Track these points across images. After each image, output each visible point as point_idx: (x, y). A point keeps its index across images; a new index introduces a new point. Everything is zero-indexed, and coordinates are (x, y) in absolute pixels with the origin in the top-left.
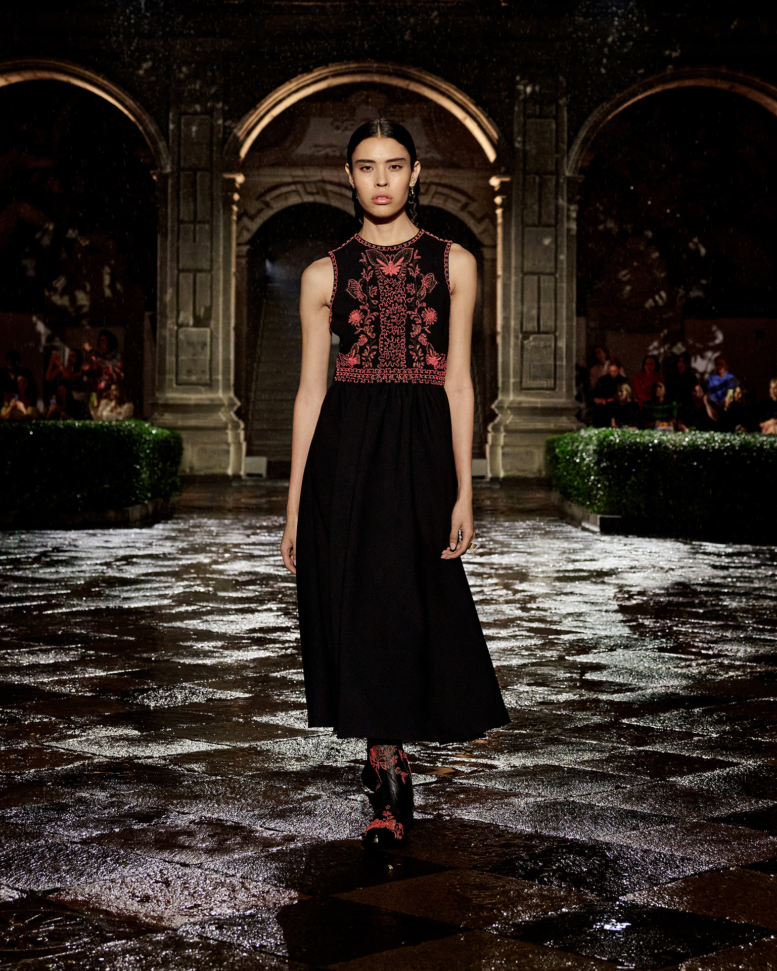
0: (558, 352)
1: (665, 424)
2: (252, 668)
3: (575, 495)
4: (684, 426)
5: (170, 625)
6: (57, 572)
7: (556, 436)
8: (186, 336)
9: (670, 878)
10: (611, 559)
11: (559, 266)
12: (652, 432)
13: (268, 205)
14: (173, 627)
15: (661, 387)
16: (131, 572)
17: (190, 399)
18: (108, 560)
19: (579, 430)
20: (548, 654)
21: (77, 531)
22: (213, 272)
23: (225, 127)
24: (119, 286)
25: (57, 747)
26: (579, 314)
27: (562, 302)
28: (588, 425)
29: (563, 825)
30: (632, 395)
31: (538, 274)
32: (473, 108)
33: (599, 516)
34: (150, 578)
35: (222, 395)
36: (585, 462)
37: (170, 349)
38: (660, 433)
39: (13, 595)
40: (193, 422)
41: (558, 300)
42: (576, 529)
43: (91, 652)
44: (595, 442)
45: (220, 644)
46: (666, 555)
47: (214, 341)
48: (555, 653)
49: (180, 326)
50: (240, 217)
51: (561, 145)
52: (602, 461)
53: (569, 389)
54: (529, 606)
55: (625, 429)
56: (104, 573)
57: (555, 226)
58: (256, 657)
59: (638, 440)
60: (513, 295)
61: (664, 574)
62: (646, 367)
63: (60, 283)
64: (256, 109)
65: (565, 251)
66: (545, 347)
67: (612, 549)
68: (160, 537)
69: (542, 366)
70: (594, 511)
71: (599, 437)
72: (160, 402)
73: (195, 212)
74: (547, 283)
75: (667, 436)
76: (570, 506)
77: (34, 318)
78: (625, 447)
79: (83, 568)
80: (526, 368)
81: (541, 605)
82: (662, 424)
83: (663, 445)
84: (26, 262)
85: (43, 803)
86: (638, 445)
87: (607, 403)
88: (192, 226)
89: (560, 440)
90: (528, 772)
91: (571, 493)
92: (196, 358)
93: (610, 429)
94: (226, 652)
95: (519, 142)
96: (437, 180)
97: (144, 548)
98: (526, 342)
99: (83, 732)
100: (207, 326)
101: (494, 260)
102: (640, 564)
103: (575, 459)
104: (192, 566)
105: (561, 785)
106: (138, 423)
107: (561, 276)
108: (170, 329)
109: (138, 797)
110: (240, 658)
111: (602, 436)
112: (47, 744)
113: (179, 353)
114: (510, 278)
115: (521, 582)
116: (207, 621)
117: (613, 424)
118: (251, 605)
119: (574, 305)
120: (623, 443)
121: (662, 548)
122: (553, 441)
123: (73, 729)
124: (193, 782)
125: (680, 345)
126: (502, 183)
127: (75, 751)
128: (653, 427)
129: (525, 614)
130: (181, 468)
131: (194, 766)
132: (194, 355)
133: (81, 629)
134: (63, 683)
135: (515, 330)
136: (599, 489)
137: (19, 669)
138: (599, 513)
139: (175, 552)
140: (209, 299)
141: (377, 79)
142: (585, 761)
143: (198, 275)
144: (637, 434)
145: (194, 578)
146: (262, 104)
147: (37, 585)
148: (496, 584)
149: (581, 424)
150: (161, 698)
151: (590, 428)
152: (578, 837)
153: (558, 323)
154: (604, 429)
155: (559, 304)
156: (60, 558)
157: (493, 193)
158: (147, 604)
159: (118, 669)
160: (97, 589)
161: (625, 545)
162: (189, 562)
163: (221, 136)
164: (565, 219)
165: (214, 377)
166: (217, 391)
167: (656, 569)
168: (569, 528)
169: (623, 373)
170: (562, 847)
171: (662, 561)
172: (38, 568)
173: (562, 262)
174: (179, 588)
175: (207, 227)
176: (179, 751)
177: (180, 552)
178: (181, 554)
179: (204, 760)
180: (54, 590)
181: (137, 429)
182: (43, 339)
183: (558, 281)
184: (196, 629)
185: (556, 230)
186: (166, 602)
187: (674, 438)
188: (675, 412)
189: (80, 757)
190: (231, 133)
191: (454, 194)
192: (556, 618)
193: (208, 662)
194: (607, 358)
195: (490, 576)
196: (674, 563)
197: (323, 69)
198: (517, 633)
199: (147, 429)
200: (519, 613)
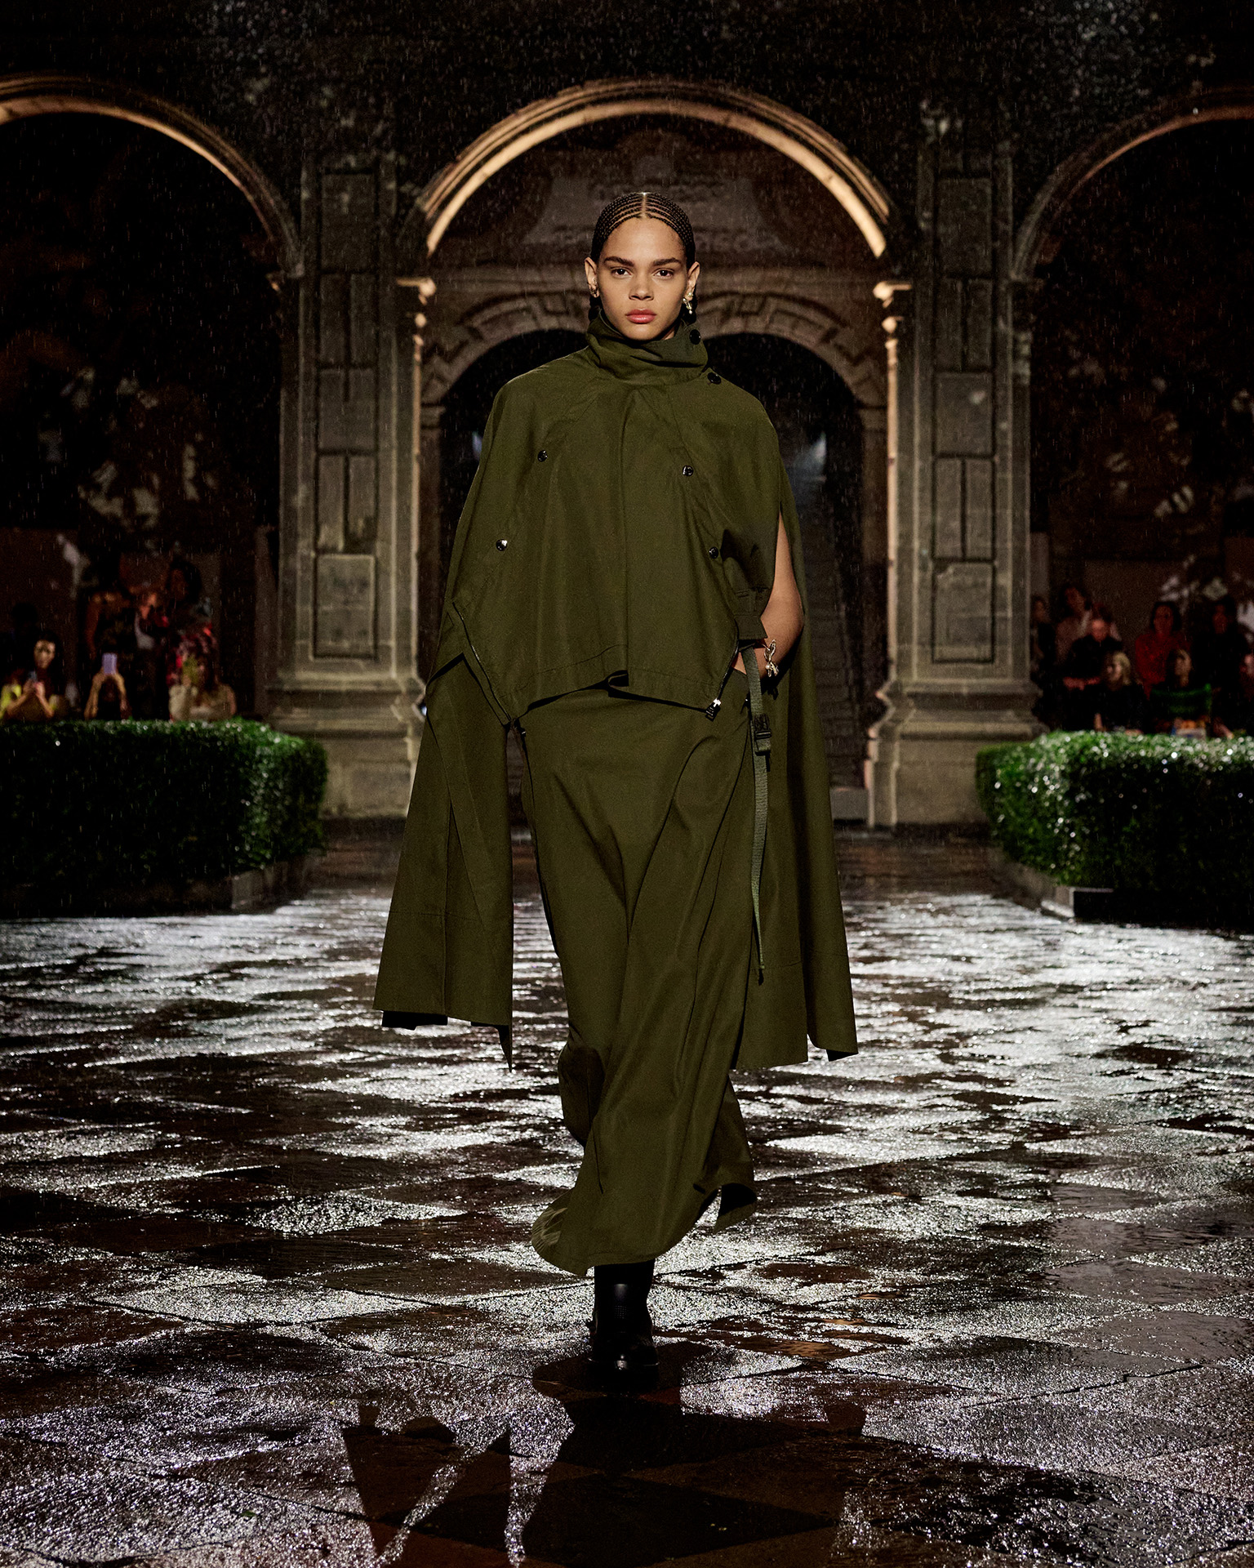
0: (998, 594)
1: (1192, 724)
2: (462, 1164)
3: (1030, 852)
4: (1224, 729)
5: (313, 1086)
6: (106, 991)
7: (998, 746)
8: (332, 570)
9: (1228, 1542)
10: (1094, 965)
11: (999, 441)
12: (1167, 739)
13: (476, 334)
14: (318, 1091)
15: (1183, 658)
16: (240, 992)
17: (338, 683)
18: (199, 971)
19: (1035, 736)
20: (993, 1138)
21: (141, 920)
22: (381, 455)
23: (401, 196)
24: (210, 481)
25: (119, 1306)
26: (1034, 529)
27: (1005, 507)
28: (1052, 729)
29: (1031, 1445)
30: (1131, 673)
31: (963, 456)
32: (843, 159)
33: (1072, 890)
34: (272, 1002)
35: (397, 675)
36: (1048, 793)
37: (303, 592)
38: (1183, 740)
39: (30, 1033)
40: (343, 724)
41: (998, 504)
42: (1032, 913)
43: (174, 1136)
44: (1065, 759)
45: (403, 1120)
46: (1193, 960)
47: (382, 577)
48: (1008, 1138)
49: (321, 551)
50: (427, 354)
51: (1002, 226)
52: (1078, 792)
53: (1019, 661)
54: (957, 1052)
55: (1118, 734)
56: (190, 994)
57: (992, 370)
58: (469, 1143)
59: (1143, 753)
60: (916, 494)
61: (1189, 994)
62: (1156, 622)
63: (107, 475)
64: (456, 162)
65: (1010, 413)
66: (975, 585)
67: (1095, 948)
68: (288, 930)
69: (971, 619)
70: (1064, 881)
71: (1072, 748)
72: (287, 687)
73: (348, 346)
74: (979, 474)
75: (1194, 746)
76: (1021, 871)
77: (60, 538)
78: (1119, 765)
79: (152, 986)
80: (941, 625)
81: (977, 1051)
82: (1185, 724)
83: (1188, 763)
84: (43, 437)
85: (97, 1405)
86: (1142, 762)
87: (1087, 687)
88: (341, 373)
89: (1004, 752)
90: (964, 1350)
91: (1022, 848)
92: (349, 608)
93: (1093, 733)
94: (418, 1135)
95: (926, 220)
96: (779, 290)
97: (262, 949)
98: (940, 577)
99: (164, 1278)
100: (368, 551)
101: (884, 432)
102: (1146, 975)
103: (1030, 787)
104: (346, 981)
105: (1025, 1373)
106: (248, 724)
107: (1004, 459)
108: (304, 558)
109: (267, 1396)
110: (439, 1146)
111: (1077, 747)
112: (101, 1299)
113: (320, 601)
114: (910, 464)
115: (938, 1010)
116: (377, 1080)
117: (1098, 723)
118: (457, 1052)
119: (1027, 513)
120: (1115, 758)
121: (1184, 947)
122: (990, 756)
123: (146, 1273)
124: (365, 1368)
125: (1217, 583)
126: (896, 295)
127: (151, 1313)
128: (1169, 731)
129: (948, 1068)
130: (324, 806)
131: (366, 1340)
132: (346, 602)
133: (154, 1095)
134: (127, 1190)
135: (920, 556)
136: (1072, 840)
137: (43, 1165)
138: (1072, 884)
139: (318, 956)
140: (372, 502)
141: (671, 108)
142: (1069, 1331)
143: (354, 460)
144: (1140, 743)
145: (353, 1003)
146: (468, 153)
147: (73, 1016)
148: (895, 1014)
149: (1041, 725)
150: (302, 1217)
151: (1056, 733)
152: (1060, 1467)
153: (998, 545)
154: (1081, 733)
155: (998, 511)
156: (113, 968)
157: (879, 311)
158: (269, 1049)
159: (226, 1166)
160: (180, 1023)
161: (1120, 941)
162: (342, 974)
163: (393, 211)
164: (1010, 358)
165: (381, 642)
166: (388, 669)
167: (1175, 984)
168: (1020, 911)
169: (1114, 633)
170: (1032, 1486)
171: (1186, 970)
172: (73, 985)
173: (1004, 434)
174: (326, 1021)
175: (369, 371)
176: (336, 1314)
177: (325, 956)
178: (328, 960)
179: (383, 1329)
180: (103, 1024)
181: (246, 736)
182: (76, 575)
183: (999, 468)
184: (360, 1095)
185: (994, 380)
186: (305, 1046)
187: (1206, 750)
188: (1209, 703)
189: (159, 1324)
190: (411, 205)
191: (812, 315)
192: (1003, 1074)
193: (383, 1153)
194: (1088, 606)
195: (884, 999)
196: (1206, 974)
197: (576, 91)
198: (938, 1101)
199: (264, 735)
200: (938, 1065)
